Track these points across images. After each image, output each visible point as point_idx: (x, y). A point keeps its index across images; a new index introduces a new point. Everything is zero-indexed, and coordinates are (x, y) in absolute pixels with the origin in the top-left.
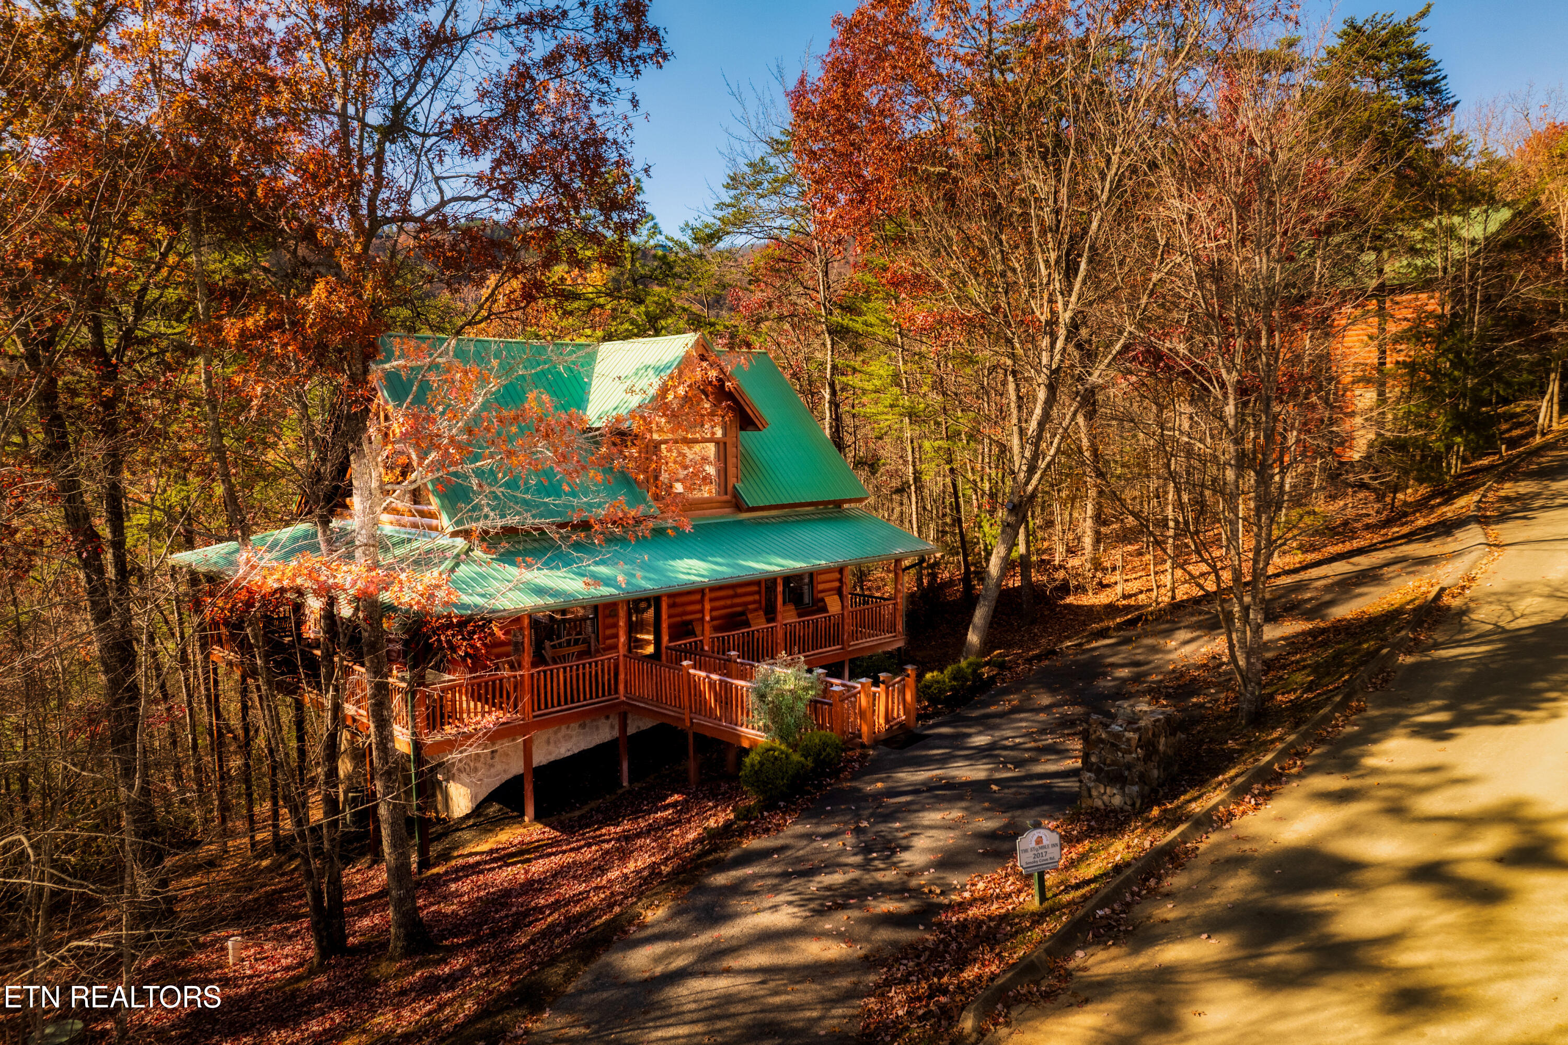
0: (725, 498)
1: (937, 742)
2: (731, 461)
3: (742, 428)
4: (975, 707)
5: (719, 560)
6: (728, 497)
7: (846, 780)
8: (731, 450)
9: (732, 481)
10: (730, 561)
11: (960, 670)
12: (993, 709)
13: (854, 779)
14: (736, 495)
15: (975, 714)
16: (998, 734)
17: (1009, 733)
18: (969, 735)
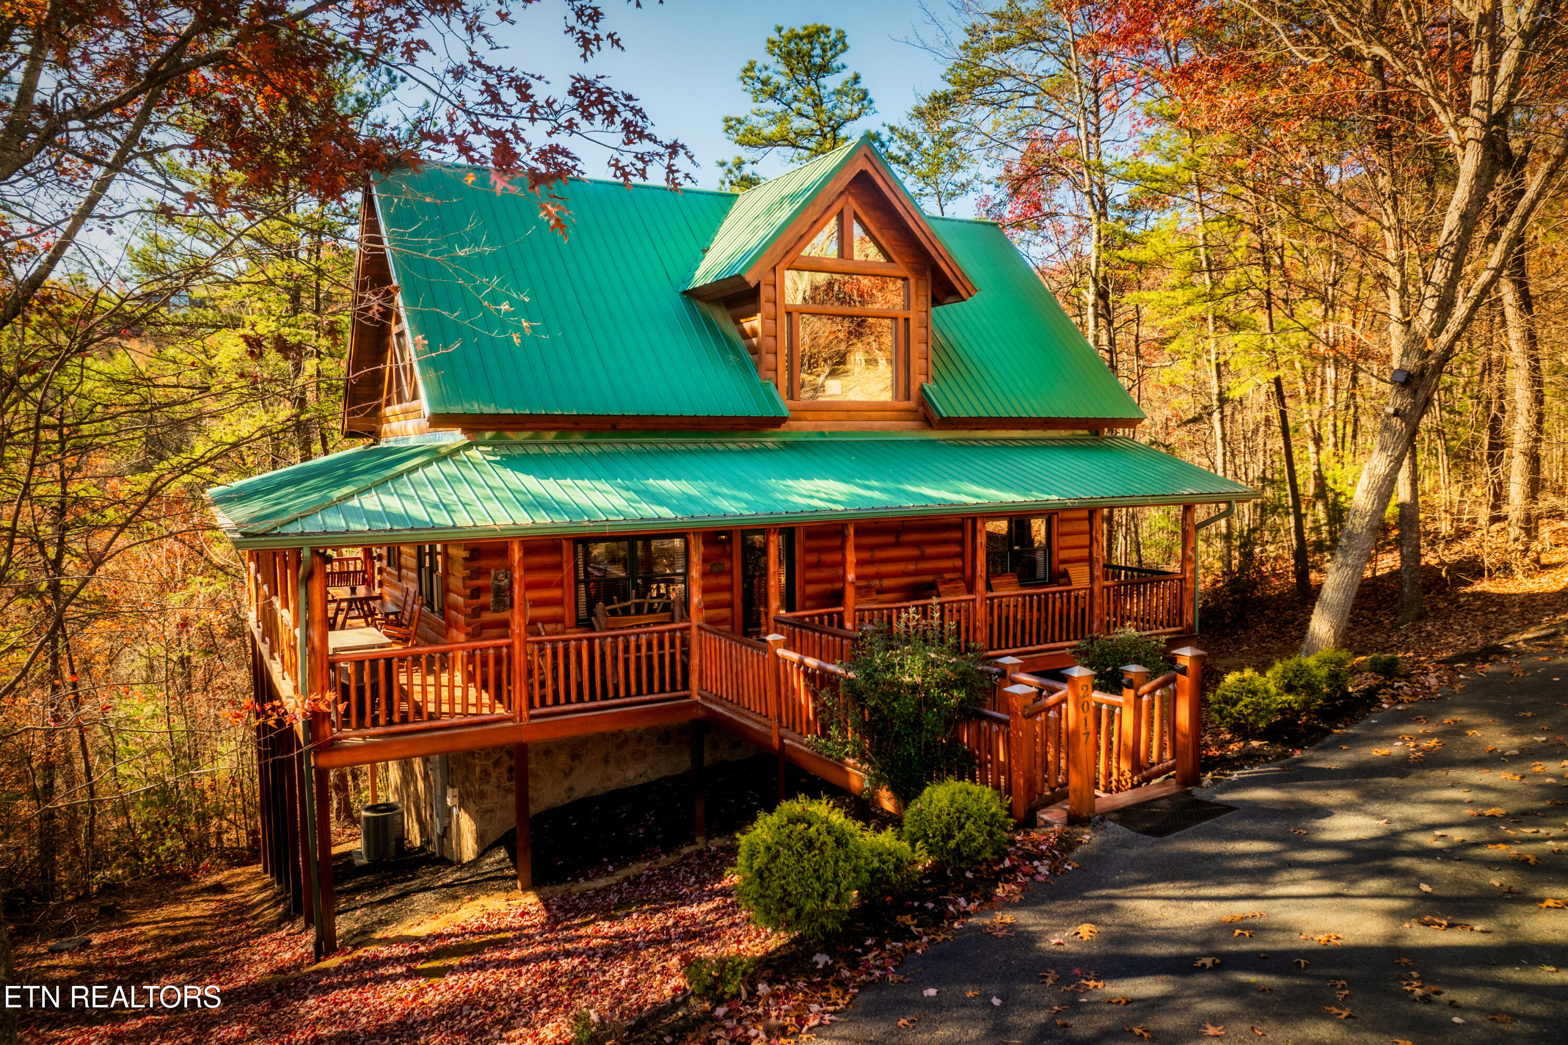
0: (905, 404)
1: (1248, 825)
2: (917, 349)
3: (936, 301)
4: (1336, 746)
5: (874, 483)
6: (912, 404)
7: (1008, 904)
8: (916, 332)
9: (918, 379)
10: (890, 485)
11: (1301, 671)
12: (1378, 752)
13: (1028, 901)
14: (924, 400)
15: (1337, 761)
16: (1400, 812)
17: (1429, 814)
18: (1324, 812)
